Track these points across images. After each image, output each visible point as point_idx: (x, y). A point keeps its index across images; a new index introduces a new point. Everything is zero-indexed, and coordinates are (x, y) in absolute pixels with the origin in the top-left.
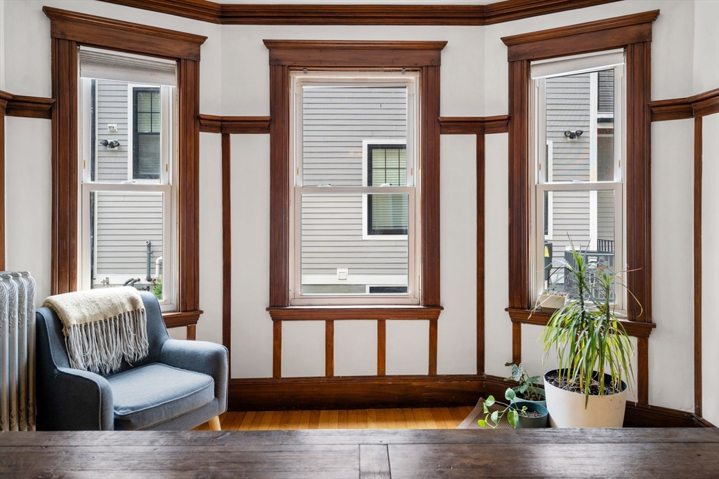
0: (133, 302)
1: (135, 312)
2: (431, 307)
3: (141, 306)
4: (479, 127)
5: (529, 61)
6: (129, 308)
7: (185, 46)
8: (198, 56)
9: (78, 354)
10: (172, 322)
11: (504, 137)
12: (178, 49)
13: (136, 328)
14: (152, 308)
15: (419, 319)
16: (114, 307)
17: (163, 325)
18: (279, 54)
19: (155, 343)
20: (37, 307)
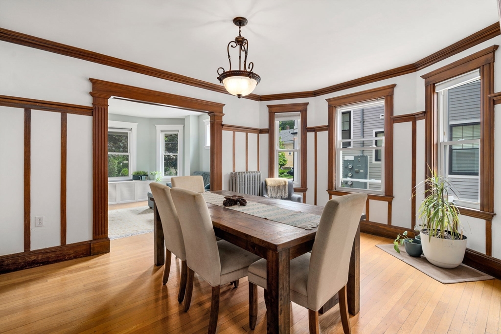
0: (285, 182)
1: (285, 185)
2: (389, 196)
3: (287, 184)
4: (412, 118)
5: (434, 84)
6: (284, 184)
7: (303, 106)
8: (307, 109)
9: (269, 192)
10: (296, 191)
11: (423, 121)
12: (300, 108)
13: (285, 190)
14: (290, 185)
15: (383, 200)
16: (280, 183)
17: (293, 190)
18: (331, 103)
19: (290, 195)
20: (262, 180)
